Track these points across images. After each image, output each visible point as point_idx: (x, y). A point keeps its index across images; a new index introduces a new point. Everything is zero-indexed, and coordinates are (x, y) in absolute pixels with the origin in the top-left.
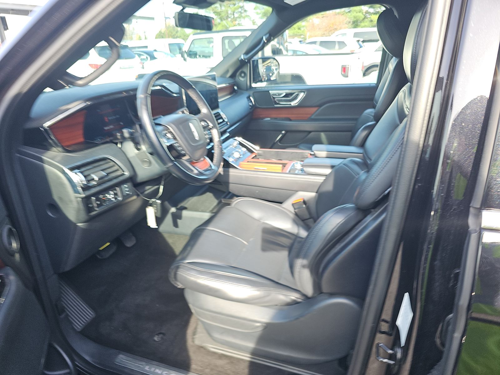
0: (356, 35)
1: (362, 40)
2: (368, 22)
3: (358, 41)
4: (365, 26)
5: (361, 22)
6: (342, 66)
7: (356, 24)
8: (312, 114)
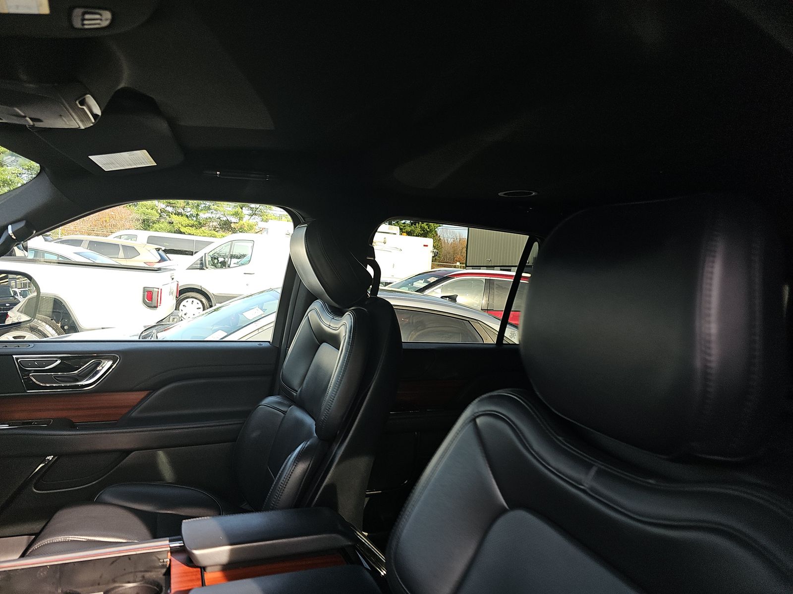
0: (151, 240)
1: (163, 248)
2: (166, 224)
3: (158, 250)
4: (161, 229)
5: (154, 223)
6: (144, 288)
7: (146, 224)
8: (134, 408)
